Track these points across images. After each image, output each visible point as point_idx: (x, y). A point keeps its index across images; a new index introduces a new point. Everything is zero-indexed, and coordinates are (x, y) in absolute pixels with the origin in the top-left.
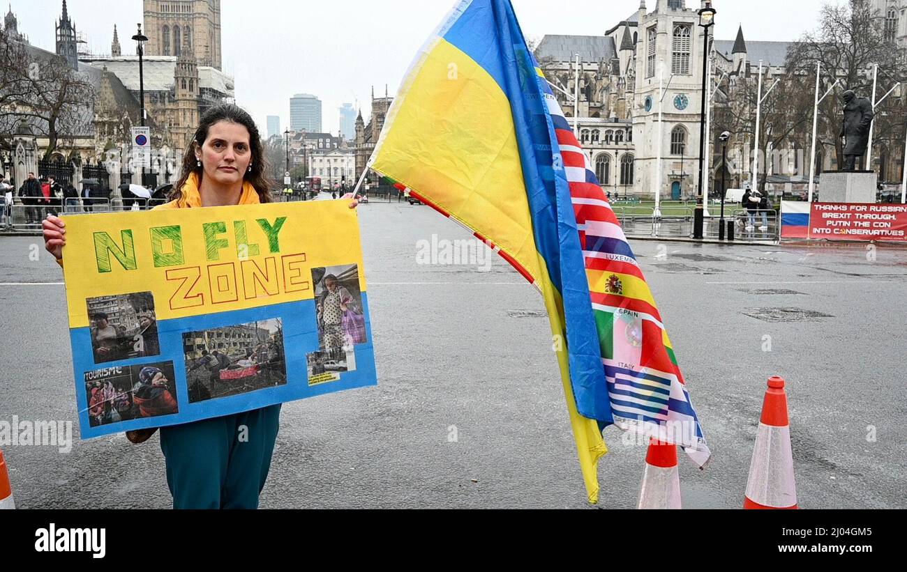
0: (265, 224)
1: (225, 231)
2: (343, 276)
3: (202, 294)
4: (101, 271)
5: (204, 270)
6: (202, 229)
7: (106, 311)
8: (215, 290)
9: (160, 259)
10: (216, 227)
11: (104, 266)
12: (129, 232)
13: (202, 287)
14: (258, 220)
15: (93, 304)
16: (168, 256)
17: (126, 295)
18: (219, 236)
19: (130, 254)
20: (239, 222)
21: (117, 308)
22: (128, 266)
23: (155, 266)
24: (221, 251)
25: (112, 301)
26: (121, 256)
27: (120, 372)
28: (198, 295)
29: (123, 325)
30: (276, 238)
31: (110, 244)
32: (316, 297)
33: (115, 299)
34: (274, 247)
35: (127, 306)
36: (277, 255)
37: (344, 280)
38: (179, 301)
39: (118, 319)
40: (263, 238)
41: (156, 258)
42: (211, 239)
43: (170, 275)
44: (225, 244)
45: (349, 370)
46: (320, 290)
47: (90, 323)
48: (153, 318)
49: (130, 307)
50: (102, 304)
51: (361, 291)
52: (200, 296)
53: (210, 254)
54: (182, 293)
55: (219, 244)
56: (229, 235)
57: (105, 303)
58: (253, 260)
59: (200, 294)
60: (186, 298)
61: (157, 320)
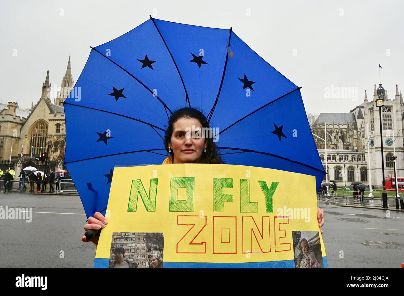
0: (264, 186)
1: (232, 187)
2: (312, 241)
3: (206, 243)
4: (130, 210)
5: (210, 220)
6: (213, 183)
7: (125, 247)
8: (217, 240)
9: (175, 204)
10: (224, 183)
11: (133, 206)
12: (156, 180)
13: (206, 235)
14: (260, 182)
15: (117, 238)
16: (181, 203)
17: (143, 233)
18: (227, 191)
19: (152, 198)
20: (244, 180)
21: (133, 245)
22: (149, 208)
23: (170, 211)
24: (226, 204)
25: (131, 238)
26: (146, 199)
28: (202, 243)
29: (135, 262)
30: (272, 200)
31: (141, 189)
33: (134, 236)
34: (270, 208)
35: (142, 245)
36: (271, 215)
37: (313, 245)
38: (185, 247)
39: (133, 255)
40: (260, 197)
41: (172, 203)
42: (219, 192)
43: (182, 220)
44: (230, 199)
46: (298, 252)
47: (111, 256)
48: (161, 259)
49: (145, 245)
50: (123, 240)
51: (323, 256)
52: (204, 244)
53: (217, 206)
54: (189, 238)
55: (227, 198)
56: (235, 191)
57: (126, 239)
58: (252, 217)
59: (204, 242)
60: (190, 244)
61: (164, 261)
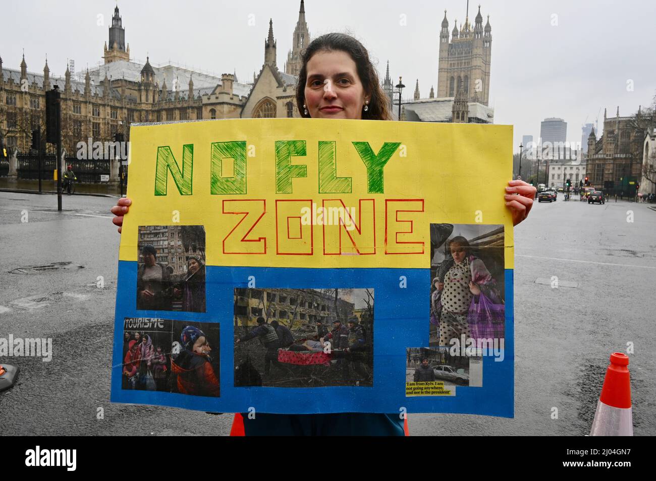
0: (365, 150)
1: (304, 154)
2: (480, 241)
3: (265, 239)
4: (157, 194)
5: (271, 205)
6: (274, 149)
7: (155, 245)
8: (282, 236)
9: (218, 184)
10: (292, 148)
11: (161, 188)
12: (191, 147)
13: (265, 229)
14: (356, 144)
15: (144, 234)
16: (227, 181)
17: (177, 226)
18: (296, 160)
19: (187, 175)
20: (326, 143)
21: (166, 243)
22: (184, 190)
23: (212, 193)
24: (296, 181)
25: (163, 233)
26: (178, 176)
27: (162, 327)
28: (260, 240)
29: (170, 265)
30: (381, 173)
31: (171, 161)
32: (432, 268)
33: (166, 230)
34: (376, 185)
35: (177, 242)
36: (379, 198)
37: (480, 247)
38: (234, 244)
39: (167, 257)
40: (359, 171)
41: (214, 181)
42: (284, 163)
43: (229, 207)
44: (302, 172)
45: (471, 385)
46: (441, 258)
47: (139, 258)
48: (202, 262)
49: (180, 243)
50: (152, 236)
51: (506, 267)
52: (262, 241)
53: (282, 184)
54: (240, 233)
55: (296, 171)
56: (310, 161)
57: (156, 234)
58: (340, 200)
59: (262, 238)
60: (243, 240)
61: (206, 264)
